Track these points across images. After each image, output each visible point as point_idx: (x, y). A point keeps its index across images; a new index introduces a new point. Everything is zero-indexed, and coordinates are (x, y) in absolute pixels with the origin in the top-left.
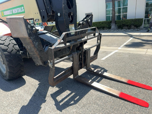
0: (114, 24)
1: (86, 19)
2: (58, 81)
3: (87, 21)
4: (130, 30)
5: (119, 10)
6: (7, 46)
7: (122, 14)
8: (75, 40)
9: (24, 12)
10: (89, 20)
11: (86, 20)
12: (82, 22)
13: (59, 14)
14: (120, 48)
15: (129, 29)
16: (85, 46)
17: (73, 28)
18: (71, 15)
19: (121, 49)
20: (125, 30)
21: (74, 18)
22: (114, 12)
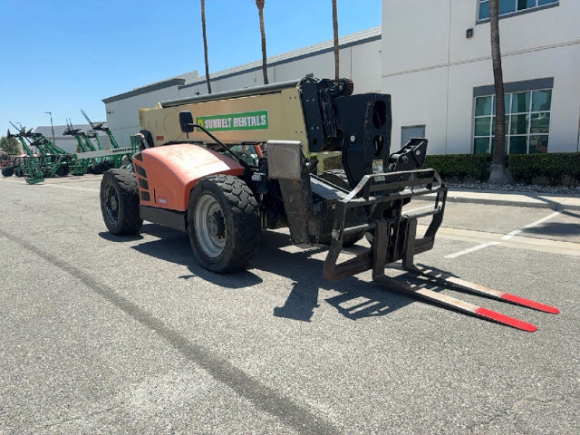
0: (500, 166)
1: (409, 148)
2: (341, 273)
3: (412, 153)
4: (556, 190)
5: (522, 120)
6: (238, 196)
7: (528, 134)
8: (385, 193)
9: (266, 127)
10: (418, 153)
11: (408, 150)
12: (398, 155)
13: (353, 139)
14: (506, 237)
15: (554, 184)
16: (407, 211)
17: (381, 168)
18: (378, 141)
19: (512, 240)
20: (538, 187)
21: (384, 146)
22: (500, 128)
